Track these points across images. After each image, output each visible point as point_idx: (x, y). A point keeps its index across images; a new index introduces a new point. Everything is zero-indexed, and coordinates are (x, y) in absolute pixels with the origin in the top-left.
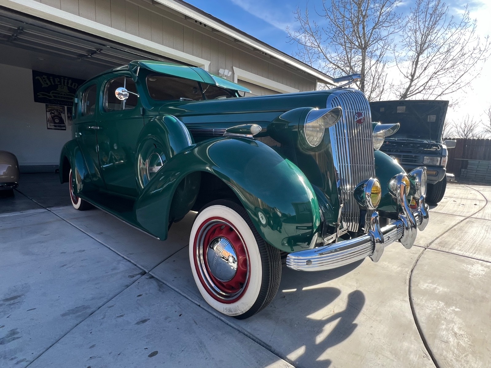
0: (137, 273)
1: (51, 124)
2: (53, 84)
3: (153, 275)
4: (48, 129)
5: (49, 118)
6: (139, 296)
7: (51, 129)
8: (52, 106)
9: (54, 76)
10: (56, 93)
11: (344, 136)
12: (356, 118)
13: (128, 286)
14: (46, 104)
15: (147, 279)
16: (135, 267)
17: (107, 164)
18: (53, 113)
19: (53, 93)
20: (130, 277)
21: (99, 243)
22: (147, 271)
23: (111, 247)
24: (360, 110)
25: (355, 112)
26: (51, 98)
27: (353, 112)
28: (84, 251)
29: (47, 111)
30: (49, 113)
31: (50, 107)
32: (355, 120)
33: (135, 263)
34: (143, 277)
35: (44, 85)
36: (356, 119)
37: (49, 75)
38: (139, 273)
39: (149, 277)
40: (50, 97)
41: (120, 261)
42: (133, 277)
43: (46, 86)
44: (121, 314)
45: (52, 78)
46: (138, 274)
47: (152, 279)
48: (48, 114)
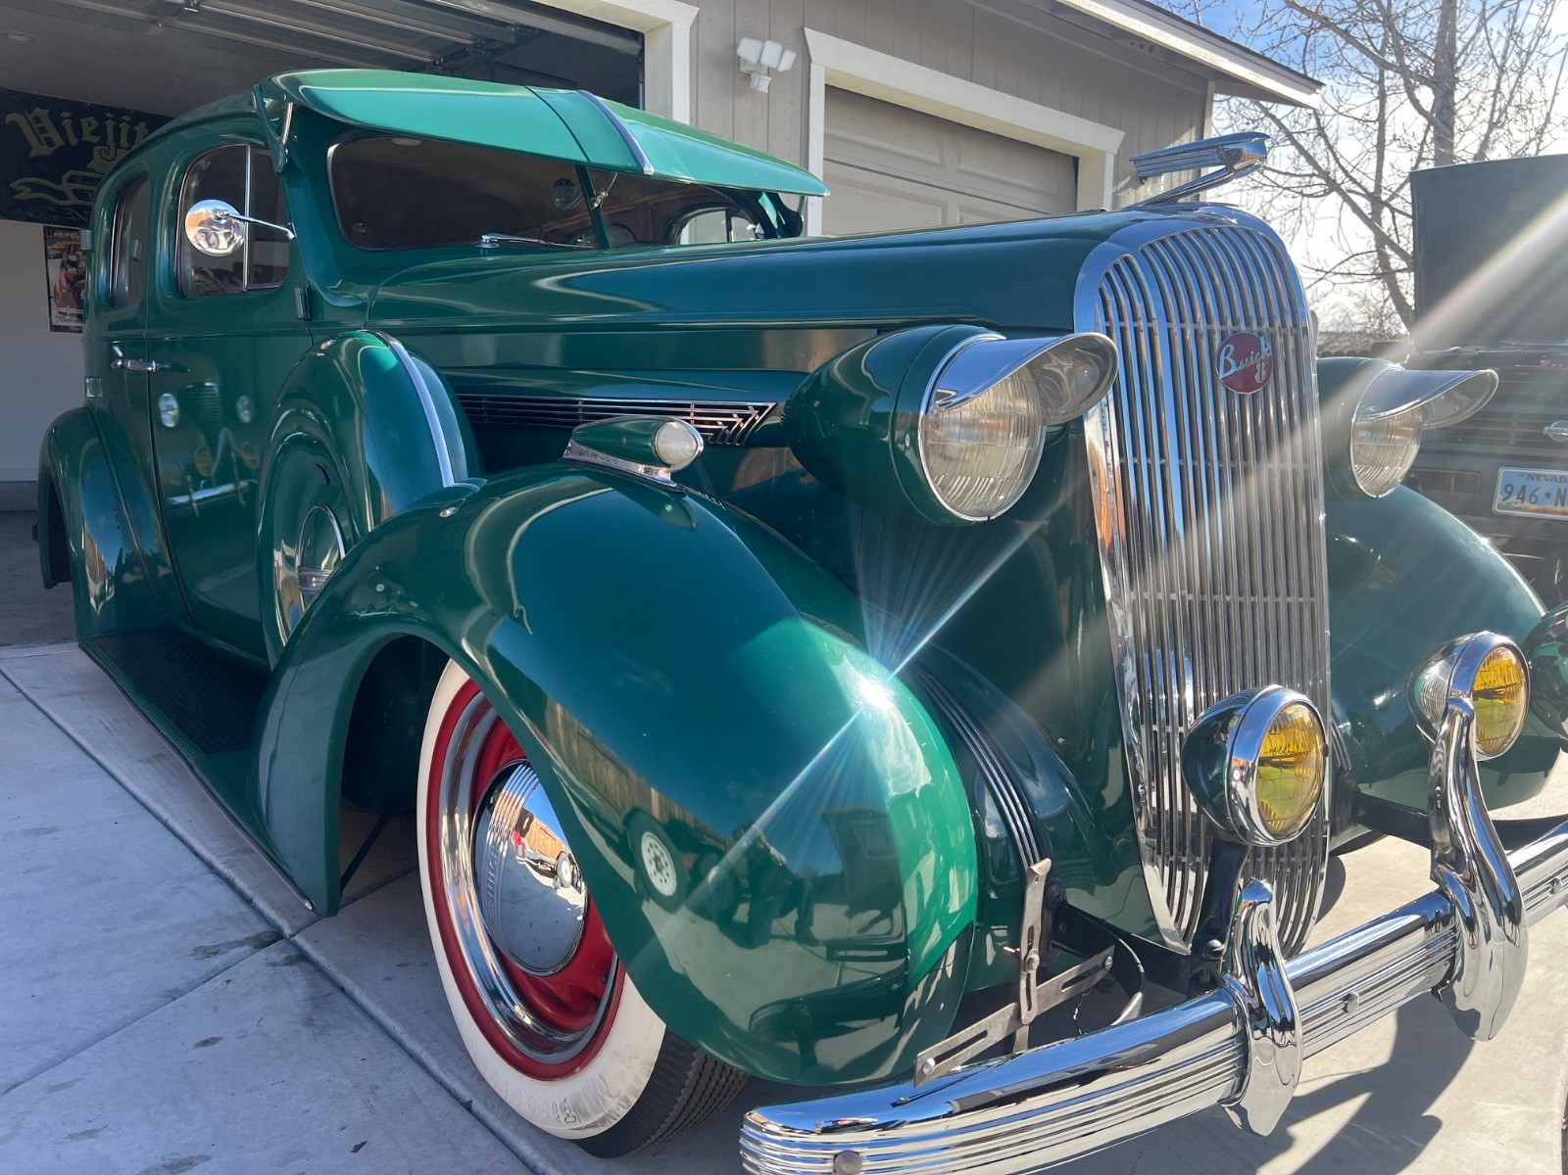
0: (240, 936)
1: (63, 310)
2: (73, 141)
3: (307, 947)
4: (55, 328)
5: (58, 286)
6: (205, 1043)
7: (66, 329)
8: (67, 235)
9: (79, 110)
10: (85, 181)
11: (1162, 456)
12: (1226, 361)
13: (174, 995)
14: (46, 230)
15: (274, 965)
16: (244, 908)
17: (208, 486)
18: (74, 264)
19: (71, 180)
20: (200, 954)
21: (132, 801)
22: (287, 932)
23: (174, 817)
24: (1248, 323)
25: (1223, 334)
26: (62, 203)
27: (1210, 333)
28: (53, 830)
29: (47, 257)
30: (59, 261)
31: (60, 240)
32: (1221, 375)
33: (250, 893)
34: (262, 954)
35: (38, 149)
36: (1228, 367)
37: (56, 106)
38: (246, 939)
39: (283, 956)
40: (62, 195)
41: (190, 878)
42: (216, 953)
43: (46, 151)
44: (90, 1127)
45: (69, 118)
46: (240, 944)
47: (295, 967)
48: (55, 266)
